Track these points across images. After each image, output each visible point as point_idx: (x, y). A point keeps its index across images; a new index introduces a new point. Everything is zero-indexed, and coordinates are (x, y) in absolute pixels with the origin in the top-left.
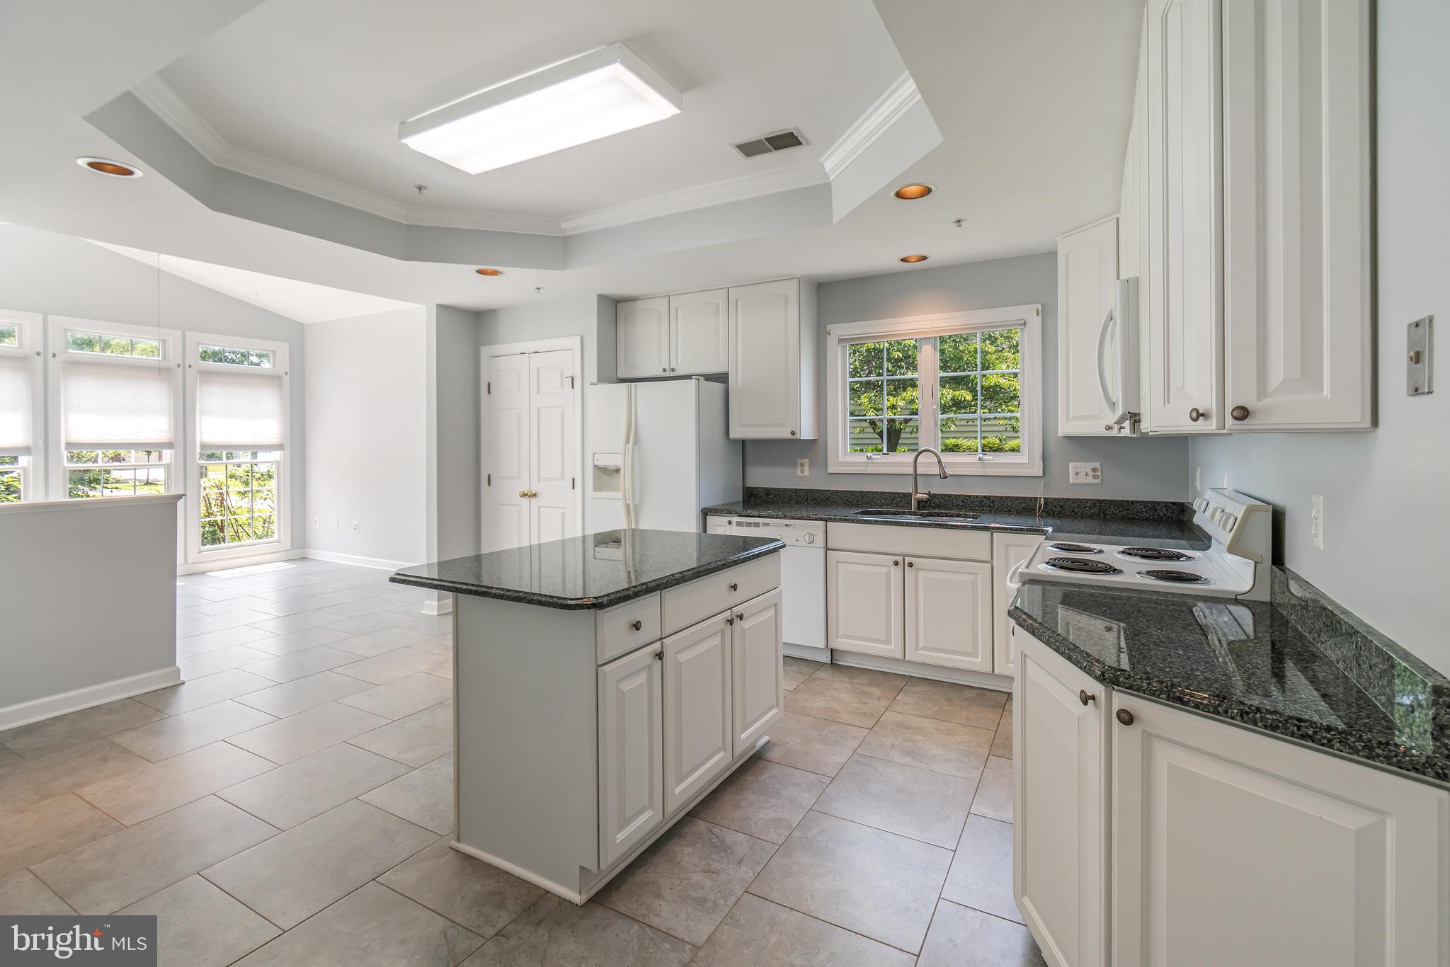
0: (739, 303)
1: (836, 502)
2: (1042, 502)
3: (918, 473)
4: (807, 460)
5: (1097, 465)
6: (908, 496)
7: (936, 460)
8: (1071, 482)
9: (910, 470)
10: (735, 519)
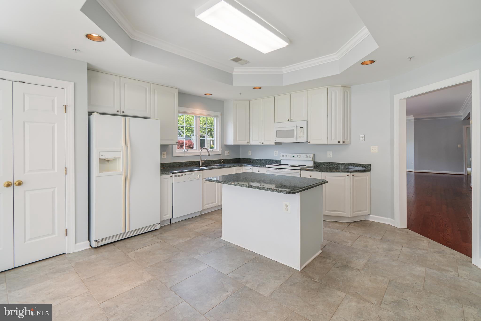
0: (156, 91)
1: (176, 166)
2: (222, 160)
3: (202, 155)
4: (165, 152)
5: (229, 151)
6: (199, 162)
7: (207, 151)
8: (225, 155)
9: (199, 154)
10: (174, 175)
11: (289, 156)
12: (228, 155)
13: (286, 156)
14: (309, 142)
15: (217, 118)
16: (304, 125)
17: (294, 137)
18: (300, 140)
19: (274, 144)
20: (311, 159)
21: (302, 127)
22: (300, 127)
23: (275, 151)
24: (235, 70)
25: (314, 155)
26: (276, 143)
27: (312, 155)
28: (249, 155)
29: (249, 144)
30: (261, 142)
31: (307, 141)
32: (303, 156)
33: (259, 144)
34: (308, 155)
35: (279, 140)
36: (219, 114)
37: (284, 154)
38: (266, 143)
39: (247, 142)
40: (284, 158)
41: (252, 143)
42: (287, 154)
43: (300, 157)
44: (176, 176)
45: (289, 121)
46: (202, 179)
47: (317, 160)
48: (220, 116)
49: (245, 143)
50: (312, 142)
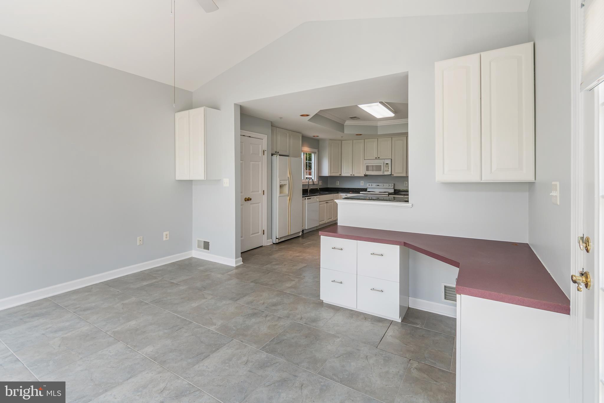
2: (319, 189)
3: (309, 184)
5: (322, 181)
7: (312, 181)
10: (307, 198)
11: (374, 185)
12: (321, 184)
13: (372, 185)
14: (393, 175)
15: (315, 154)
16: (389, 162)
17: (381, 171)
18: (386, 173)
19: (363, 176)
20: (393, 187)
21: (388, 164)
22: (386, 164)
23: (361, 182)
24: (346, 122)
25: (394, 184)
26: (366, 175)
27: (393, 184)
28: (337, 184)
29: (341, 176)
30: (352, 174)
31: (391, 174)
32: (386, 185)
33: (350, 175)
34: (390, 184)
35: (369, 173)
36: (316, 151)
37: (370, 184)
38: (356, 175)
39: (339, 174)
40: (370, 187)
41: (343, 175)
42: (372, 184)
43: (383, 186)
44: (308, 199)
45: (377, 159)
46: (320, 202)
47: (396, 188)
48: (317, 153)
49: (338, 175)
50: (395, 175)
